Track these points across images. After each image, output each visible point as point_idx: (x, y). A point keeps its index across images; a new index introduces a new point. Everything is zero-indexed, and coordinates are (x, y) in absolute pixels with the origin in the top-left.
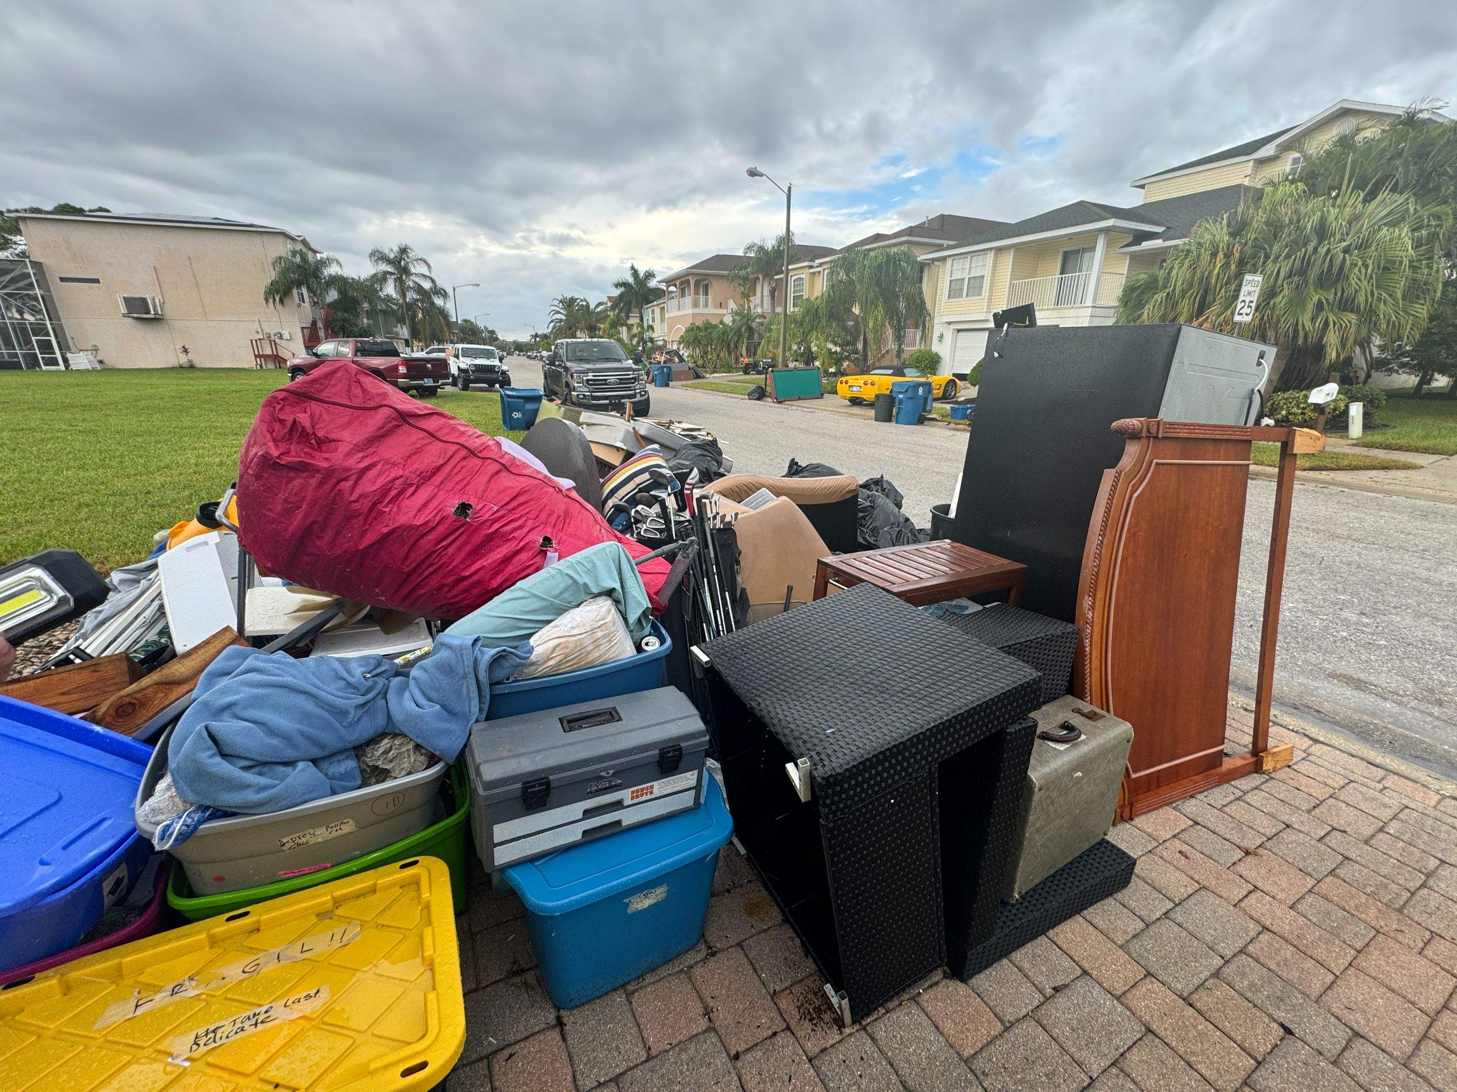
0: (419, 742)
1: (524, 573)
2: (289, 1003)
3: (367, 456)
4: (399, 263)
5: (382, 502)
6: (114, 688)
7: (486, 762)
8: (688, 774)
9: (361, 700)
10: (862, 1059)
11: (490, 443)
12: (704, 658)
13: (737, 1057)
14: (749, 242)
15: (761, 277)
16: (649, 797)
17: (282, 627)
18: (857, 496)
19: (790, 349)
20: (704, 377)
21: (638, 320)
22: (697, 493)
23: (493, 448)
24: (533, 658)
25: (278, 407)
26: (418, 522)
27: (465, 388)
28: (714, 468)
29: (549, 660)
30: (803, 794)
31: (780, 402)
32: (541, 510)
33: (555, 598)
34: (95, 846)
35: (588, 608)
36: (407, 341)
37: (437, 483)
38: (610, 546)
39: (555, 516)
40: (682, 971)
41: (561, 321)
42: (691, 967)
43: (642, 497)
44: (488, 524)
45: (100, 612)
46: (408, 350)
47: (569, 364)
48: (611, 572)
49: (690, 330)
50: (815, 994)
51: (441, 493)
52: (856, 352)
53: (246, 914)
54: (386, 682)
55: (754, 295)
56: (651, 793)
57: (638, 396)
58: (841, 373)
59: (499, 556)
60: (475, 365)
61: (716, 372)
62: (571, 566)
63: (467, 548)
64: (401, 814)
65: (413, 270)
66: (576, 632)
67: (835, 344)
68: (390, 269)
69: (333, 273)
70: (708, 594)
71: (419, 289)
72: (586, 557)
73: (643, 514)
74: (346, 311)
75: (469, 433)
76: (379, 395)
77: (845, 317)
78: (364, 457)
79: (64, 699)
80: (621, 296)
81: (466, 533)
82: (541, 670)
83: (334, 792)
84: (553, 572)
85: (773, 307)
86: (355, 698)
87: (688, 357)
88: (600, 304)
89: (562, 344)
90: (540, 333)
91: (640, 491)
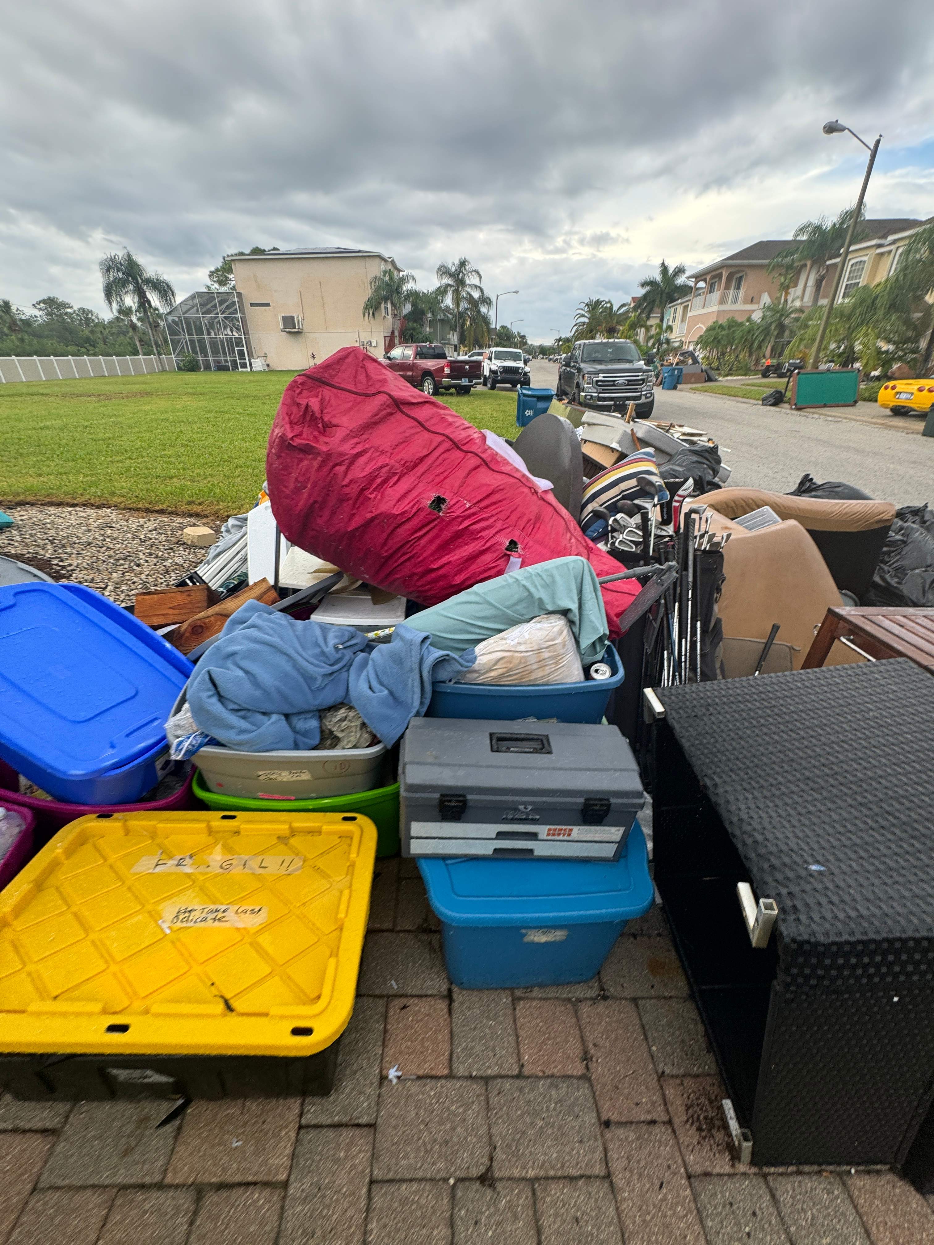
0: (366, 721)
1: (485, 575)
2: (240, 911)
3: (359, 443)
4: (458, 275)
5: (368, 488)
6: (198, 610)
7: (413, 763)
8: (613, 829)
9: (328, 669)
10: (754, 1214)
11: (476, 436)
12: (658, 708)
13: (607, 1124)
14: (803, 221)
15: (809, 263)
16: (566, 838)
17: (304, 584)
18: (887, 529)
19: (826, 348)
20: (716, 380)
21: (658, 321)
22: (688, 504)
23: (477, 441)
24: (476, 666)
25: (298, 391)
26: (396, 511)
27: (493, 388)
28: (709, 478)
29: (491, 670)
30: (755, 938)
31: (799, 409)
32: (512, 512)
33: (508, 608)
34: (144, 739)
35: (539, 626)
36: (456, 346)
37: (419, 474)
38: (574, 561)
39: (525, 519)
40: (569, 1000)
41: (584, 324)
42: (579, 1000)
43: (624, 505)
44: (460, 520)
45: (218, 546)
46: (456, 354)
47: (582, 365)
48: (570, 590)
49: (710, 329)
50: (711, 1102)
51: (421, 484)
52: (915, 351)
53: (233, 817)
54: (353, 656)
55: (796, 286)
56: (569, 835)
57: (643, 398)
58: (886, 377)
59: (465, 554)
60: (504, 367)
61: (731, 375)
62: (529, 577)
63: (438, 542)
64: (346, 776)
65: (468, 282)
66: (522, 648)
67: (889, 341)
68: (450, 281)
69: (409, 288)
70: (676, 620)
71: (470, 299)
72: (546, 570)
73: (622, 523)
74: (415, 321)
75: (457, 424)
76: (380, 381)
77: (913, 307)
78: (357, 443)
79: (171, 612)
80: (645, 296)
81: (437, 527)
82: (482, 679)
83: (296, 747)
84: (511, 581)
85: (816, 299)
86: (323, 667)
87: (703, 359)
88: (623, 305)
89: (580, 345)
90: (563, 337)
91: (624, 498)
